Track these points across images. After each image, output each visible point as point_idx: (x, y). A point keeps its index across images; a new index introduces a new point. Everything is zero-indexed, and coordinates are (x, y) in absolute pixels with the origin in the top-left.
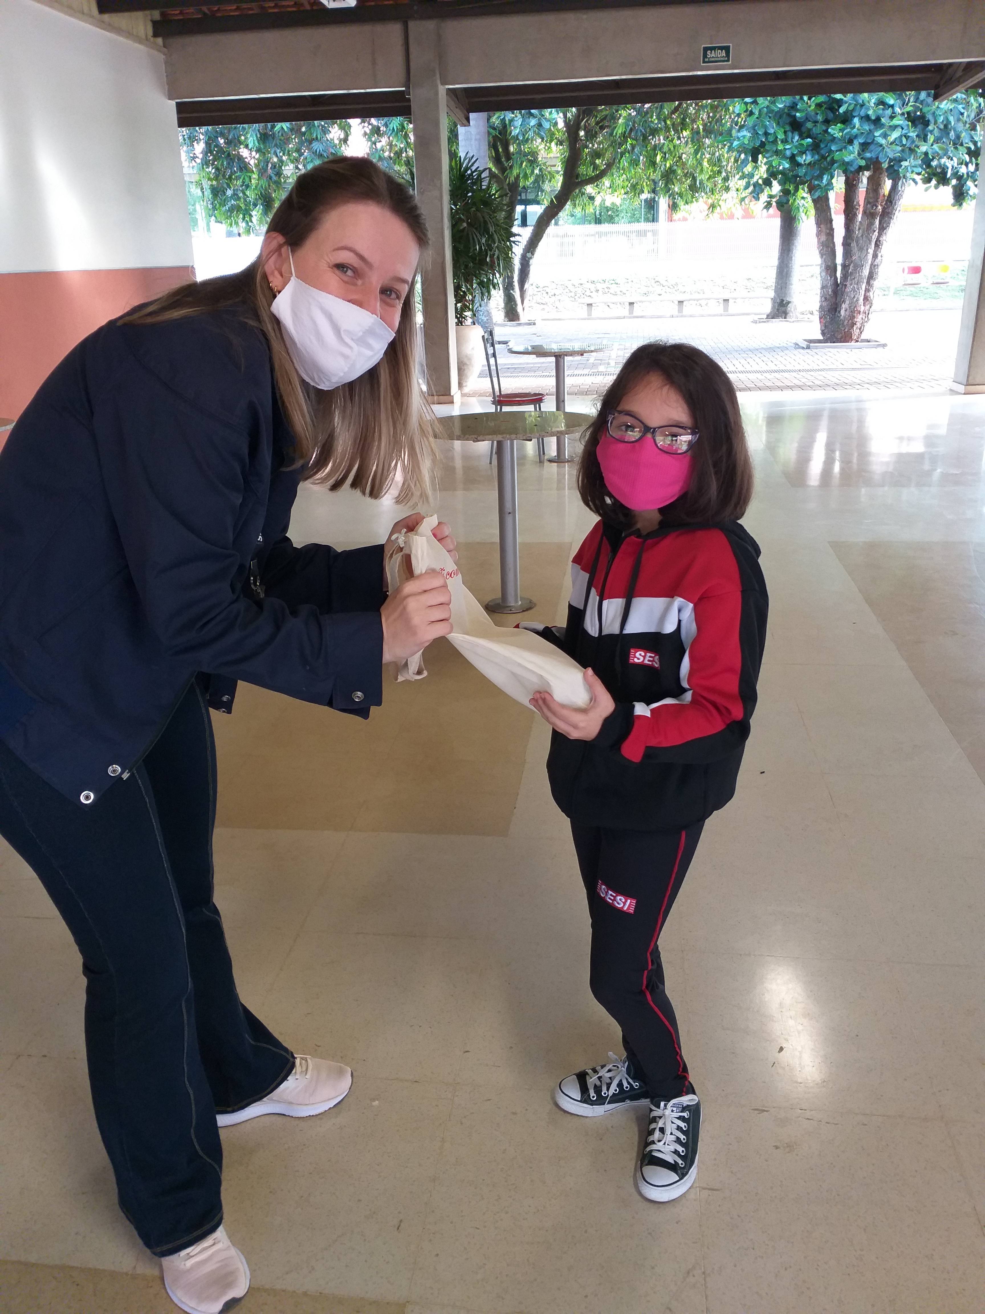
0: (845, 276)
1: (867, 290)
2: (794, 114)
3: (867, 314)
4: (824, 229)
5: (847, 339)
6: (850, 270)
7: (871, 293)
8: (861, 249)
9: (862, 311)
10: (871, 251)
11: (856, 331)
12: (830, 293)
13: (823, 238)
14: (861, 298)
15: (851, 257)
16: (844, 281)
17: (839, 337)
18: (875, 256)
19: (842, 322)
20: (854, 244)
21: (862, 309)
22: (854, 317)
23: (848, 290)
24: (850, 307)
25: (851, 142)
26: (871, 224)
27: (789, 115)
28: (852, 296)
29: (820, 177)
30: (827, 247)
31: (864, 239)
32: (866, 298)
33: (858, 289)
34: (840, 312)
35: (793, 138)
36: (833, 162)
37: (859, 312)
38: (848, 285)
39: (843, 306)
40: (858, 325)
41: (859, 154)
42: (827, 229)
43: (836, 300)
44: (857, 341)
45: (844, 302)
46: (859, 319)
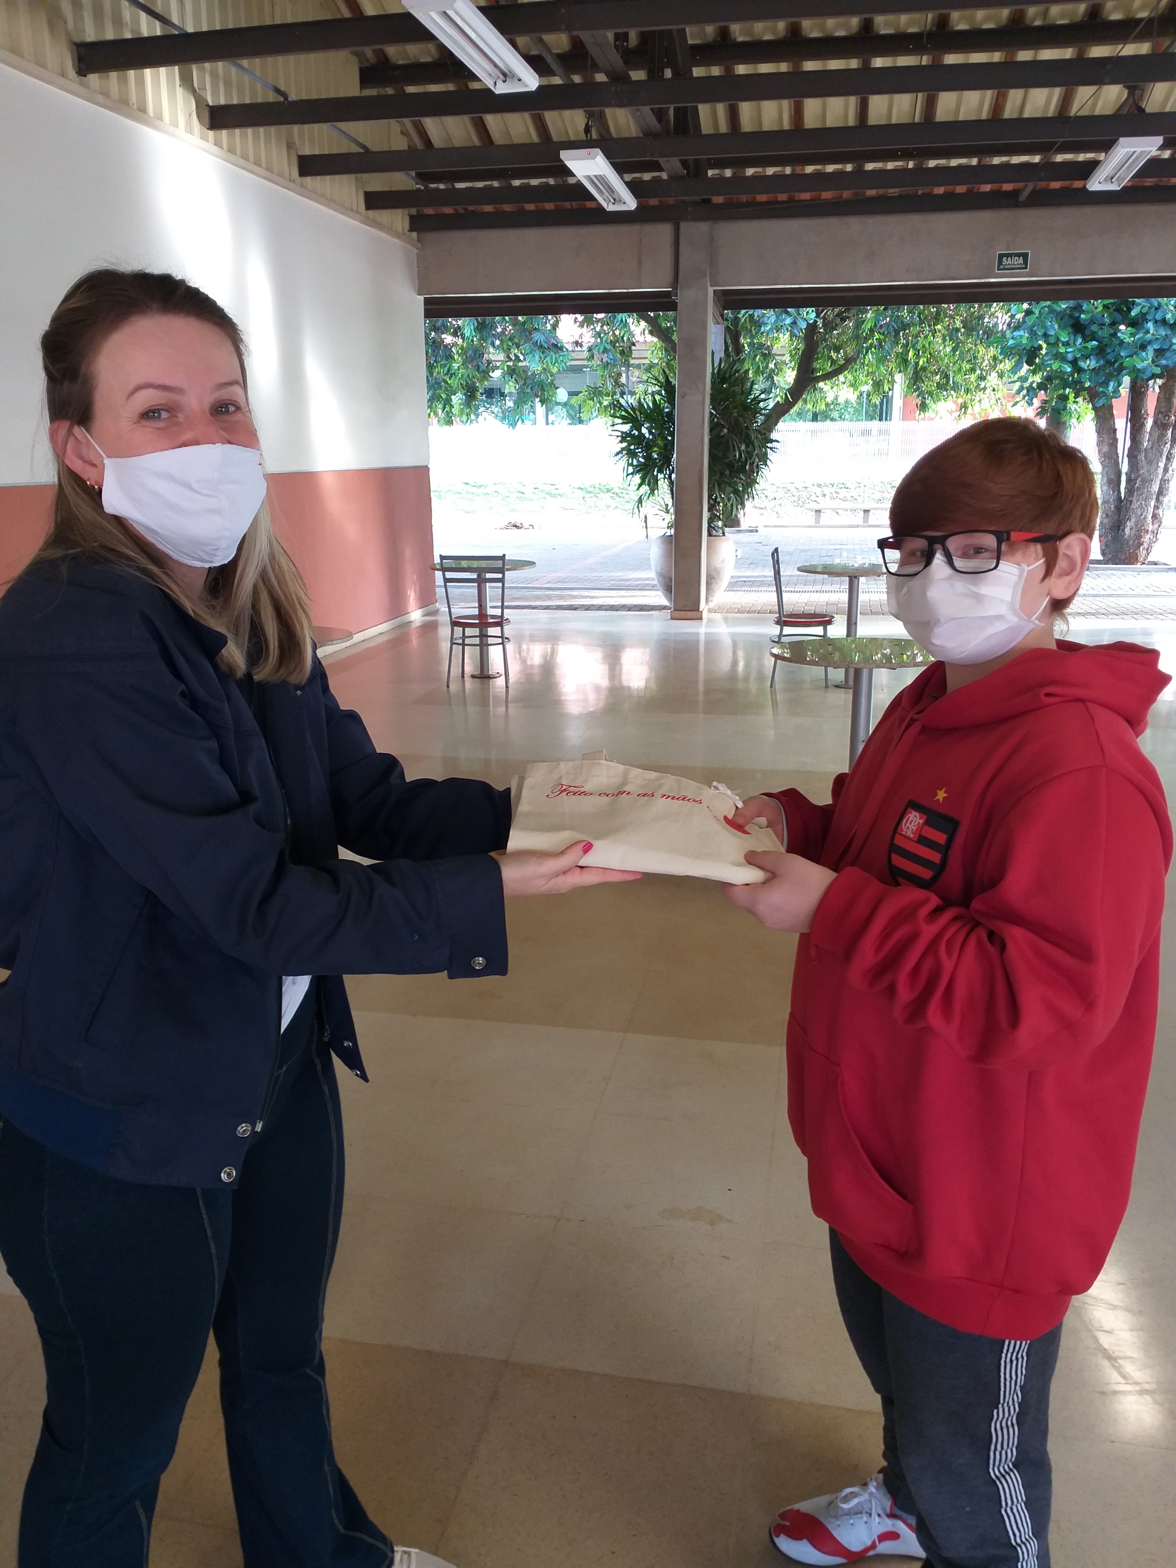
0: (1130, 491)
1: (1156, 507)
2: (1077, 315)
3: (1155, 534)
4: (1106, 440)
5: (1132, 560)
6: (1137, 485)
7: (1160, 511)
8: (1150, 462)
9: (1150, 530)
10: (1162, 465)
11: (1142, 552)
12: (1112, 509)
13: (1105, 449)
14: (1150, 516)
15: (1138, 470)
16: (1129, 497)
17: (1122, 558)
18: (1166, 470)
19: (1126, 542)
20: (1142, 457)
21: (1151, 528)
22: (1141, 537)
23: (1133, 506)
24: (1136, 526)
25: (1143, 347)
26: (1162, 436)
27: (1071, 316)
28: (1139, 514)
29: (1106, 384)
30: (1110, 458)
31: (1154, 451)
32: (1155, 516)
33: (1146, 506)
34: (1123, 530)
35: (1075, 341)
36: (1121, 368)
37: (1147, 531)
38: (1134, 501)
39: (1128, 524)
40: (1146, 545)
41: (1153, 361)
42: (1109, 439)
43: (1119, 517)
44: (1143, 563)
45: (1129, 519)
46: (1146, 539)
